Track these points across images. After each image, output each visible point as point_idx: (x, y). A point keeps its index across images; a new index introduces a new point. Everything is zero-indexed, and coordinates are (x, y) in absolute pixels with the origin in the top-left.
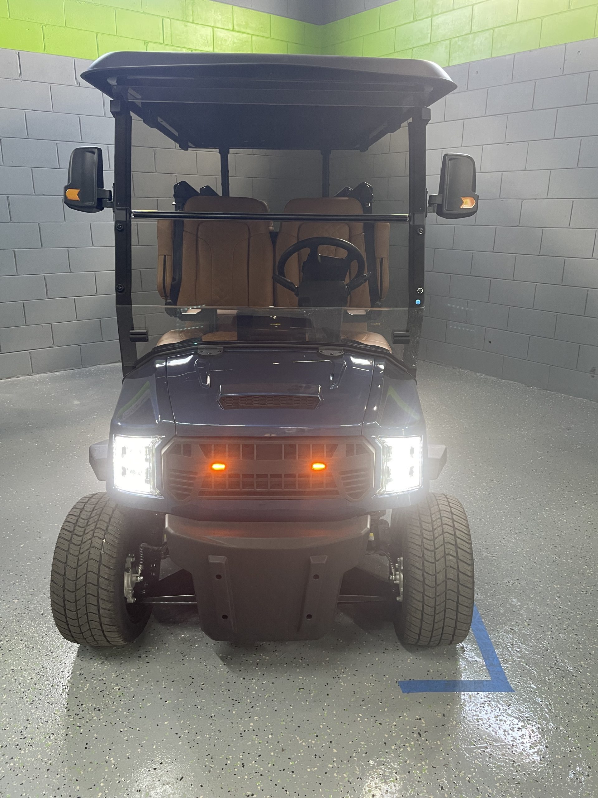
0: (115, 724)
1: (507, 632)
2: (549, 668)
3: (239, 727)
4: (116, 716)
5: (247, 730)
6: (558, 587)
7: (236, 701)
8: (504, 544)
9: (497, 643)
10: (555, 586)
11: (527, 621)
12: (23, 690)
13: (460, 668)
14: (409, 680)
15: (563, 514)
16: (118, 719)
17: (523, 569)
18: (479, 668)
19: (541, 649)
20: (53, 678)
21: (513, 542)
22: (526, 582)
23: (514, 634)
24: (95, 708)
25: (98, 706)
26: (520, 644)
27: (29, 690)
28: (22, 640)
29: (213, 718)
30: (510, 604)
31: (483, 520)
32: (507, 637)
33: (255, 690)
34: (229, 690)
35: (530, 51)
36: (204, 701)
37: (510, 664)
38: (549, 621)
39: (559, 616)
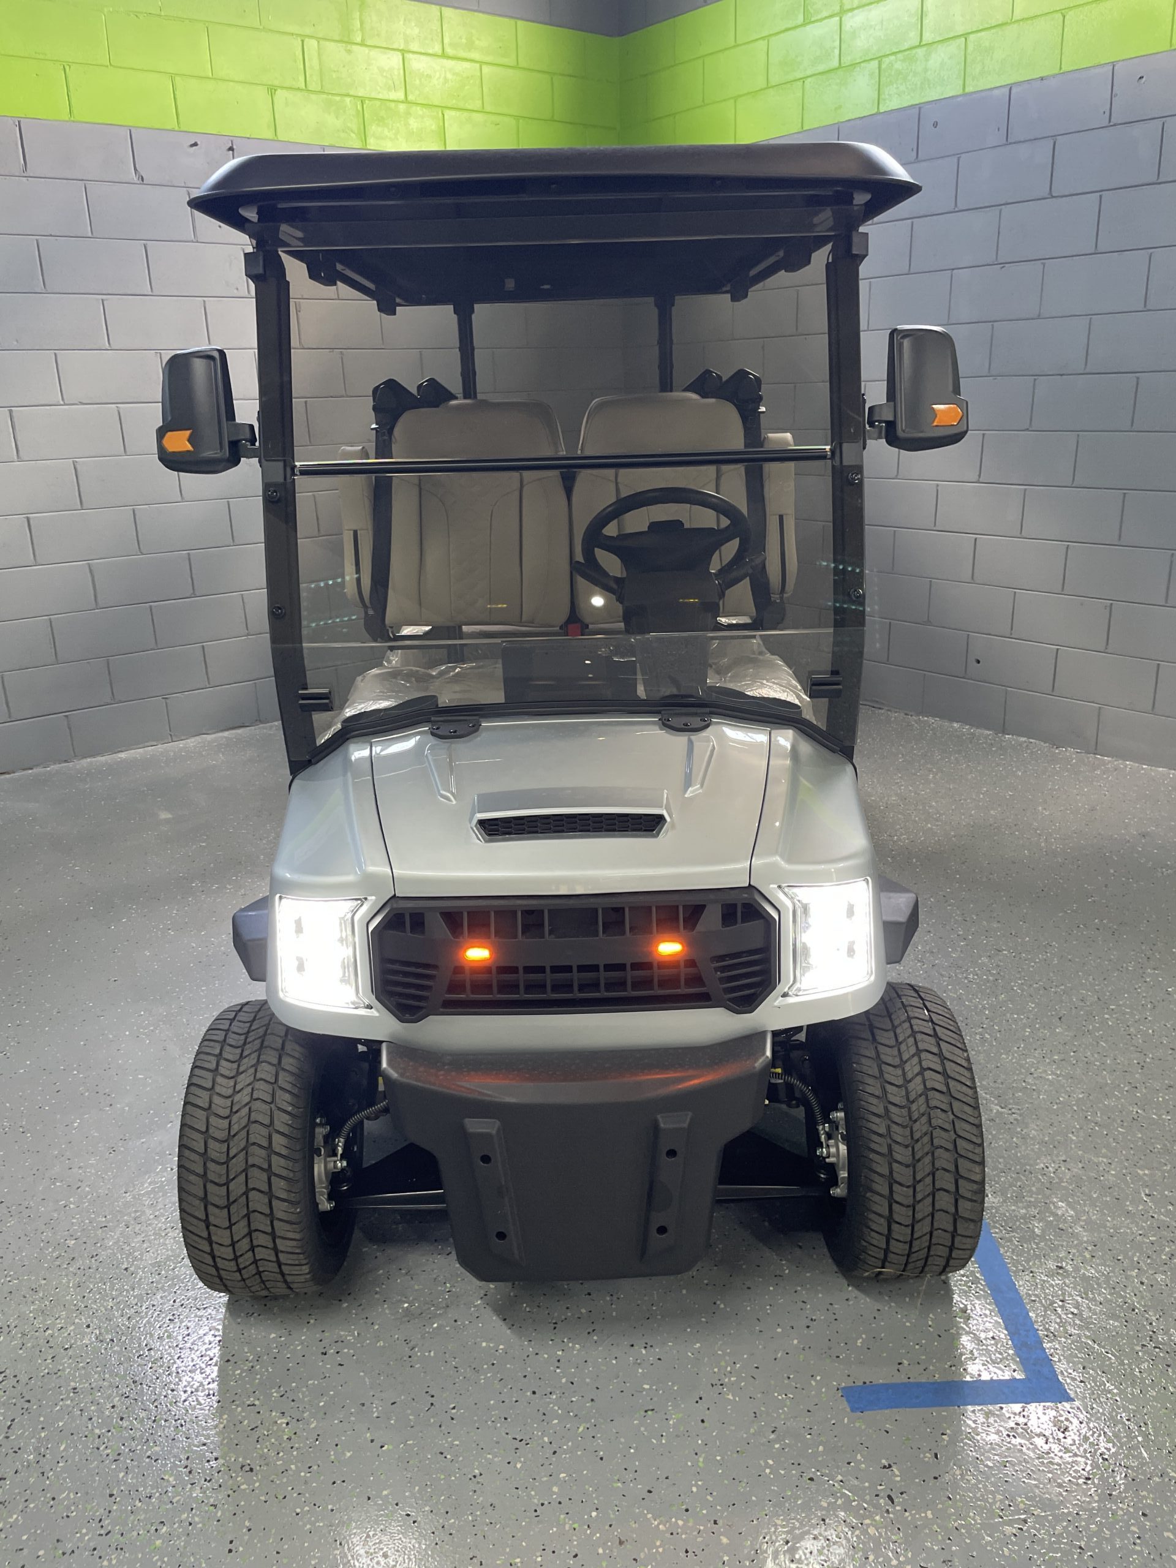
0: (285, 1497)
1: (1050, 1274)
2: (1138, 1348)
3: (530, 1497)
4: (285, 1480)
5: (546, 1503)
6: (1145, 1174)
7: (521, 1441)
8: (1032, 1085)
9: (1033, 1298)
10: (1139, 1171)
11: (1090, 1248)
12: (97, 1431)
13: (962, 1354)
14: (861, 1384)
15: (1145, 1016)
16: (290, 1488)
17: (1074, 1138)
18: (1000, 1353)
19: (1122, 1307)
20: (155, 1404)
21: (1050, 1081)
22: (1080, 1165)
23: (1065, 1277)
24: (242, 1467)
25: (248, 1462)
26: (1079, 1299)
27: (109, 1431)
28: (88, 1326)
29: (479, 1479)
30: (1055, 1215)
31: (987, 1036)
32: (1052, 1286)
33: (558, 1417)
34: (506, 1419)
35: (1042, 79)
36: (457, 1443)
37: (1060, 1342)
38: (1132, 1247)
39: (1152, 1236)
